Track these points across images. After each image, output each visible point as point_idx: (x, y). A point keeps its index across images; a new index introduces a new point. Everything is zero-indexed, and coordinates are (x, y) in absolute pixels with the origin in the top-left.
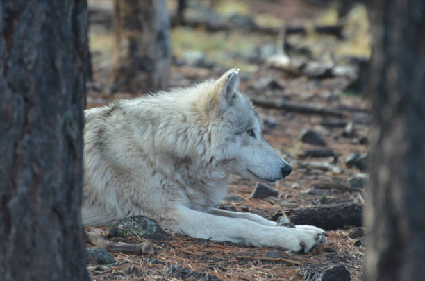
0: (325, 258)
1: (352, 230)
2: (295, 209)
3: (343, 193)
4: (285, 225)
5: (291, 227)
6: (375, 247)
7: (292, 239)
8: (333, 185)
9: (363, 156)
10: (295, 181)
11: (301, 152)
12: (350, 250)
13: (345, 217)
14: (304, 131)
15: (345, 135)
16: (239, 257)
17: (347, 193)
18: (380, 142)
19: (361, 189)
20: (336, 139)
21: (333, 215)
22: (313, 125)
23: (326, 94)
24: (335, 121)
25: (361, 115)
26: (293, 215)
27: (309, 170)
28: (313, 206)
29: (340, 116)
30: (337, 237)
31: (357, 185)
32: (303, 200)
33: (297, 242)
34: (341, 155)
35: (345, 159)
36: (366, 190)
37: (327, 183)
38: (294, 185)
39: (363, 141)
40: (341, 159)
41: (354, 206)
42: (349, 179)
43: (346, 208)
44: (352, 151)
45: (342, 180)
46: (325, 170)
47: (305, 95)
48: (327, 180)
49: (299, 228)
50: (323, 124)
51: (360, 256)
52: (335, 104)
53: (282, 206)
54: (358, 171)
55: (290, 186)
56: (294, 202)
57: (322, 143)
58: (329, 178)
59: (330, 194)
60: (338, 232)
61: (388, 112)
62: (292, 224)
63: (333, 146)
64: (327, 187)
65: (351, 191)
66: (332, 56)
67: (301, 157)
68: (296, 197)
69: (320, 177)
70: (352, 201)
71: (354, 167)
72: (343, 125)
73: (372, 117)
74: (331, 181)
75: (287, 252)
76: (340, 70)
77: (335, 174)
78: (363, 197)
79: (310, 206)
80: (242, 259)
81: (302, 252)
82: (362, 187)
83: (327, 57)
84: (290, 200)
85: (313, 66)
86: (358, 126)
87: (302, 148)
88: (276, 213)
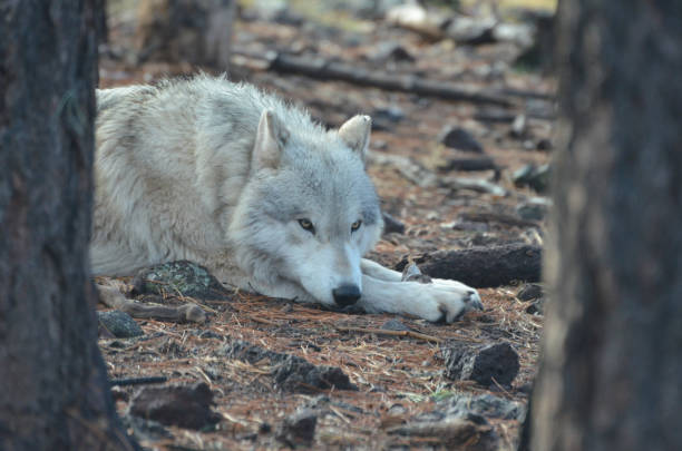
0: (479, 332)
1: (522, 288)
2: (431, 253)
3: (509, 228)
4: (416, 278)
5: (425, 281)
6: (562, 315)
7: (428, 301)
8: (491, 215)
9: (542, 169)
10: (432, 208)
11: (443, 163)
12: (519, 319)
13: (512, 266)
14: (447, 129)
15: (514, 135)
16: (342, 328)
17: (516, 228)
18: (571, 146)
19: (538, 223)
20: (499, 141)
21: (493, 263)
22: (461, 118)
23: (483, 69)
24: (497, 112)
25: (539, 104)
26: (428, 263)
27: (454, 191)
28: (461, 249)
29: (505, 105)
30: (499, 298)
31: (532, 217)
32: (444, 239)
33: (435, 305)
34: (506, 167)
35: (512, 175)
36: (546, 225)
37: (483, 212)
38: (431, 215)
39: (543, 146)
40: (506, 174)
41: (525, 249)
42: (519, 206)
43: (513, 252)
44: (523, 161)
45: (506, 207)
46: (480, 190)
47: (449, 70)
48: (483, 208)
49: (438, 283)
50: (479, 118)
51: (535, 329)
52: (497, 86)
53: (411, 248)
54: (533, 193)
55: (424, 216)
56: (430, 242)
57: (476, 149)
58: (486, 205)
59: (488, 230)
60: (500, 291)
61: (585, 99)
62: (427, 277)
63: (494, 153)
64: (484, 218)
65: (522, 225)
66: (494, 8)
67: (443, 170)
68: (434, 234)
69: (472, 202)
70: (523, 240)
71: (527, 187)
72: (510, 120)
73: (556, 106)
74: (490, 209)
75: (418, 322)
76: (506, 31)
77: (496, 198)
78: (541, 235)
79: (456, 249)
80: (346, 332)
81: (442, 322)
82: (539, 218)
83: (485, 10)
84: (424, 238)
85: (462, 25)
86: (533, 122)
87: (442, 157)
88: (401, 259)
